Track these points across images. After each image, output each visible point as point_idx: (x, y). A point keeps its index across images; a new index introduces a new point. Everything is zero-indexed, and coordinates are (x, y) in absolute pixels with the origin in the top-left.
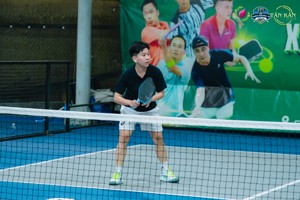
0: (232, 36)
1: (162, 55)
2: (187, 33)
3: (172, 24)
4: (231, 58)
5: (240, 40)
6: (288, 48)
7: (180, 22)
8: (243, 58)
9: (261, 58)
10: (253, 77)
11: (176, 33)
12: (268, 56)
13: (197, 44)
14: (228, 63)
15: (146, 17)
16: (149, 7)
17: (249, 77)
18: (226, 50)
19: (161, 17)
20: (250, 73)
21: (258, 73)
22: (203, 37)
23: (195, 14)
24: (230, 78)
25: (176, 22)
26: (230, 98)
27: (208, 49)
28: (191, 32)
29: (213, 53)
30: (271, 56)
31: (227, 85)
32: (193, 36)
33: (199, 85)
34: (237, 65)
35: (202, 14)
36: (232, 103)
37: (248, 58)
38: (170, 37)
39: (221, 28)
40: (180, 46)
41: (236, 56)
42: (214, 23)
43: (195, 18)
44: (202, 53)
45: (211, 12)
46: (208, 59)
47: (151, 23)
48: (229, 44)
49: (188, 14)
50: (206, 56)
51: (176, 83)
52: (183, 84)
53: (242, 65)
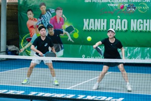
0: (63, 24)
1: (35, 32)
2: (45, 23)
5: (66, 26)
6: (84, 28)
7: (42, 18)
8: (67, 33)
9: (74, 32)
10: (71, 40)
11: (41, 23)
12: (76, 32)
13: (49, 27)
15: (28, 16)
16: (30, 12)
17: (69, 40)
19: (34, 16)
20: (70, 38)
21: (73, 38)
22: (51, 24)
23: (48, 15)
24: (62, 40)
25: (40, 18)
26: (62, 48)
27: (53, 29)
28: (46, 22)
29: (55, 31)
30: (78, 32)
31: (61, 43)
32: (47, 24)
36: (63, 50)
37: (69, 32)
38: (38, 24)
39: (58, 21)
41: (64, 32)
42: (56, 19)
43: (48, 17)
45: (54, 14)
46: (53, 33)
47: (30, 19)
49: (45, 15)
50: (52, 32)
53: (67, 35)
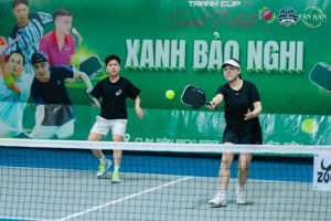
0: (72, 52)
2: (26, 48)
3: (10, 39)
4: (71, 75)
5: (80, 57)
6: (128, 64)
7: (19, 37)
8: (84, 75)
11: (14, 49)
13: (36, 60)
14: (68, 80)
18: (66, 66)
22: (42, 53)
24: (71, 95)
25: (14, 37)
26: (71, 116)
27: (47, 65)
28: (30, 47)
29: (52, 69)
32: (32, 52)
33: (38, 103)
34: (78, 82)
35: (41, 29)
36: (73, 121)
37: (89, 74)
38: (8, 53)
39: (61, 44)
40: (19, 62)
41: (76, 72)
43: (34, 33)
44: (41, 70)
45: (50, 27)
48: (68, 60)
49: (27, 29)
50: (46, 72)
51: (15, 101)
52: (22, 101)
53: (82, 81)
